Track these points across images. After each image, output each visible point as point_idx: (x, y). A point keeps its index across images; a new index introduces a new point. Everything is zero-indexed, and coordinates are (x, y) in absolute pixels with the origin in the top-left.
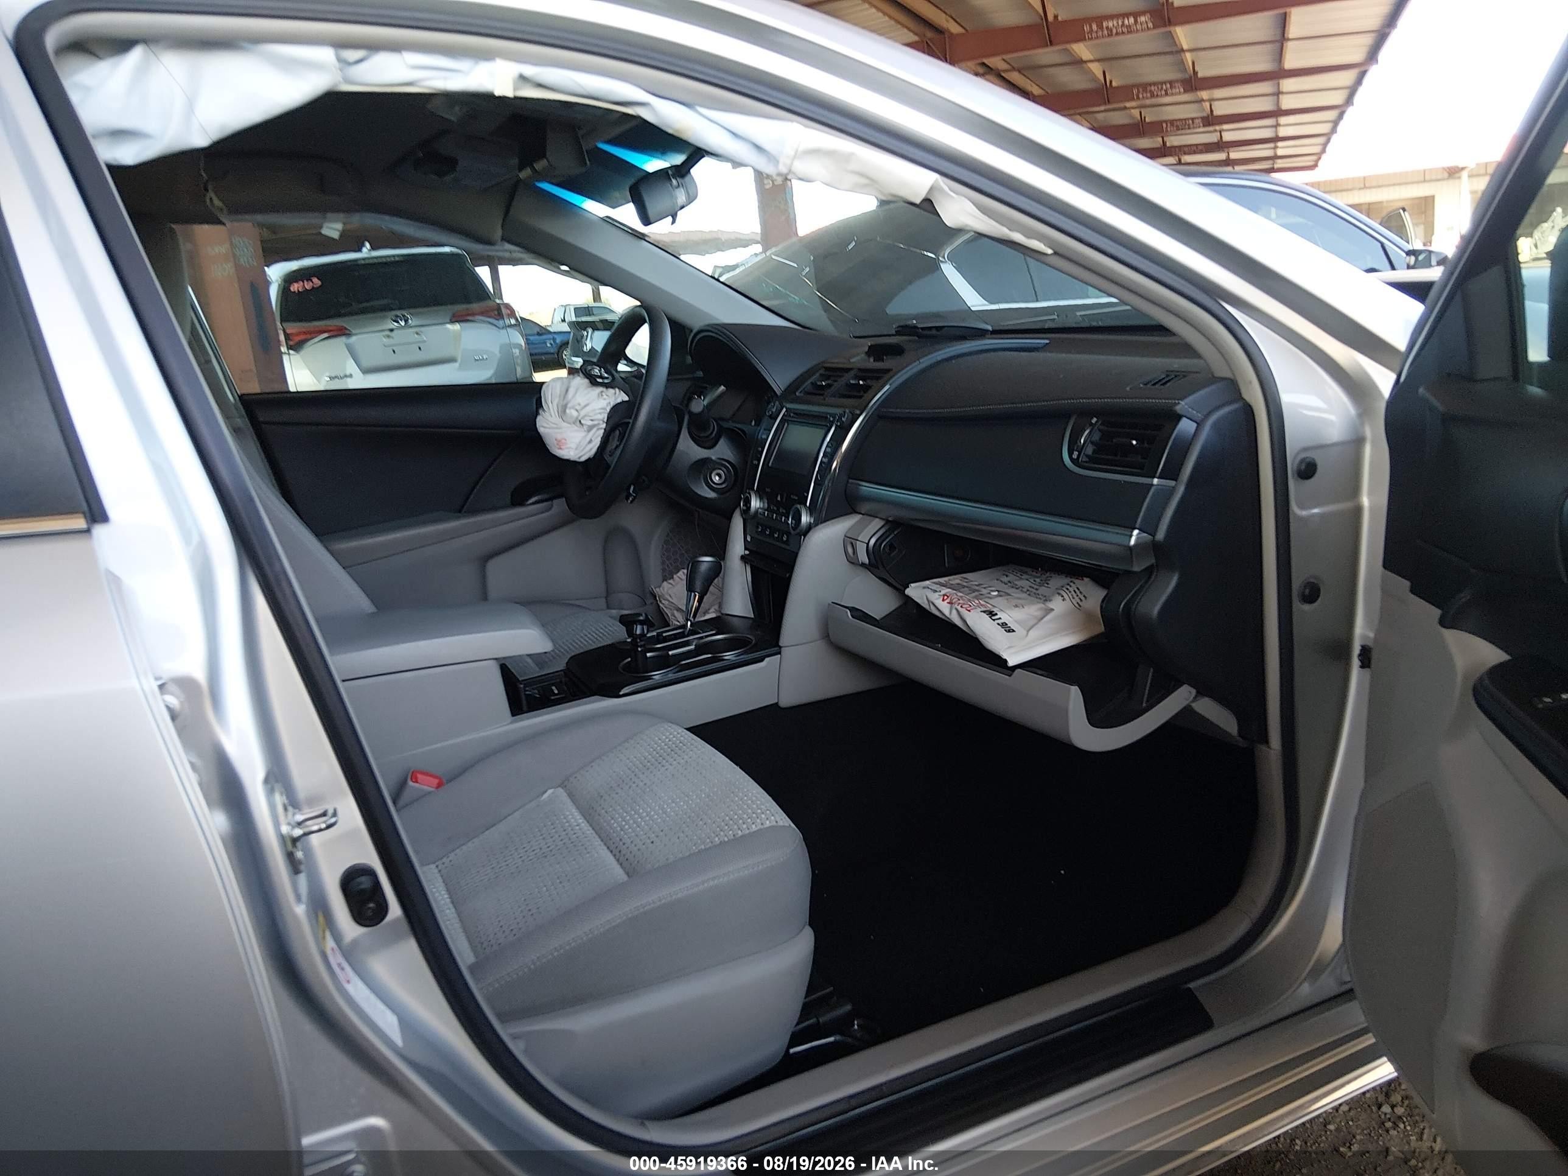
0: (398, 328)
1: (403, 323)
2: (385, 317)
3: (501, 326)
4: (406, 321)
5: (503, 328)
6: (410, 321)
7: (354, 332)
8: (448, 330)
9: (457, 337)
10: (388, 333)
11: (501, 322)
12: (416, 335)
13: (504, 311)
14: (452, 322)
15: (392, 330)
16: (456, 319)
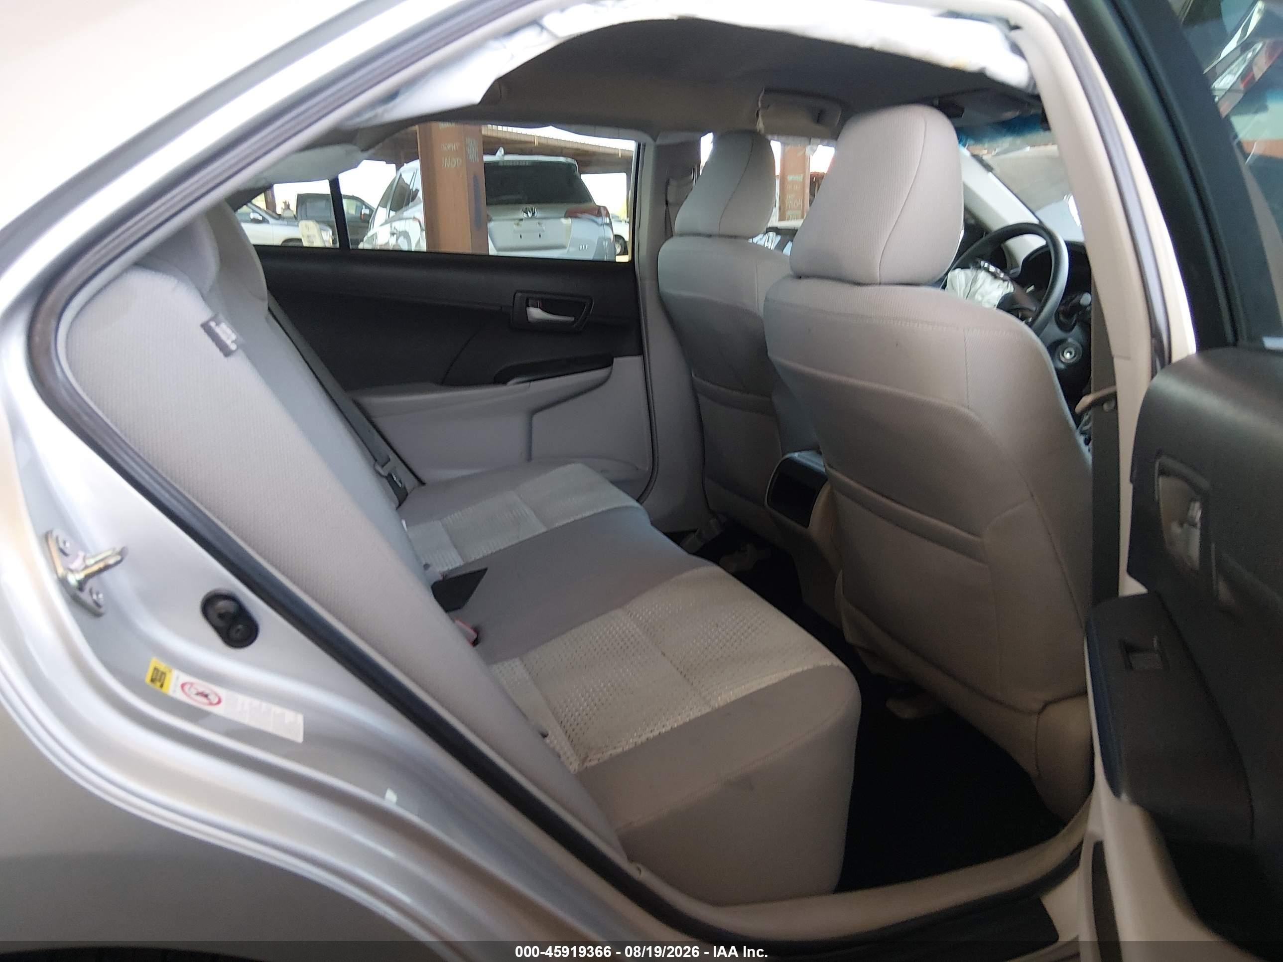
0: (528, 218)
1: (530, 215)
2: (519, 209)
3: (600, 223)
4: (533, 214)
5: (601, 225)
6: (536, 214)
7: (493, 218)
8: (562, 224)
9: (569, 229)
10: (517, 222)
11: (599, 220)
12: (538, 225)
13: (603, 212)
14: (566, 217)
15: (522, 220)
16: (570, 215)
